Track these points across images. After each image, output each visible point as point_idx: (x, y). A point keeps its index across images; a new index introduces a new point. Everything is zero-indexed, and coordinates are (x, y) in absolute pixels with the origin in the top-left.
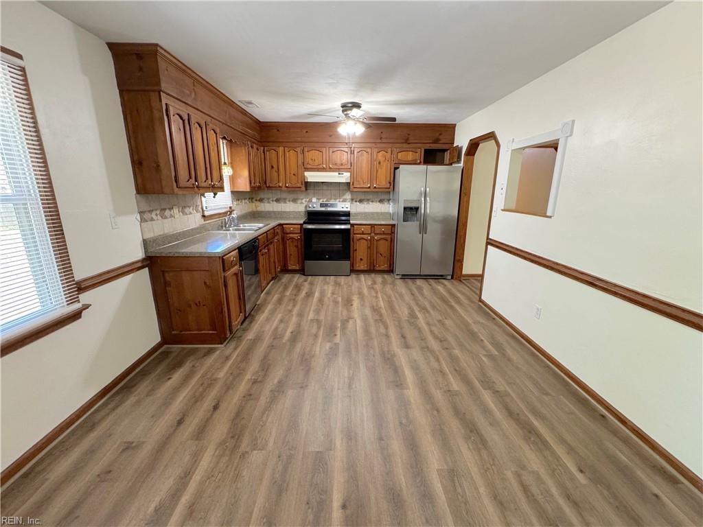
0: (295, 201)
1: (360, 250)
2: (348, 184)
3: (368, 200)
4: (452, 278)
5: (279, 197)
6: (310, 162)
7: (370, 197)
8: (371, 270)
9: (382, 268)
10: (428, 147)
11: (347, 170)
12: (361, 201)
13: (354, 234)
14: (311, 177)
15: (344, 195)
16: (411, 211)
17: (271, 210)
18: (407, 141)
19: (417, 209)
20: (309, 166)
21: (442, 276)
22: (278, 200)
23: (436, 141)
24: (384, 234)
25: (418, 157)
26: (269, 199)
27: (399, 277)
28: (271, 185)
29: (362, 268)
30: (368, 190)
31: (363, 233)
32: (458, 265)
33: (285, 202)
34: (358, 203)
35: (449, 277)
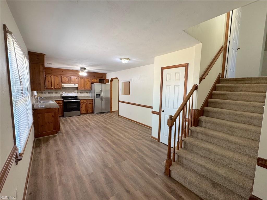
0: (56, 93)
1: (83, 107)
2: (77, 88)
4: (110, 112)
5: (49, 92)
6: (64, 81)
7: (84, 91)
8: (87, 113)
9: (90, 112)
10: (100, 78)
11: (77, 84)
12: (80, 93)
13: (81, 102)
14: (65, 85)
15: (75, 91)
16: (98, 95)
17: (46, 96)
18: (94, 77)
19: (99, 95)
20: (63, 82)
21: (107, 112)
22: (49, 93)
23: (102, 77)
24: (90, 102)
25: (97, 81)
26: (45, 92)
27: (96, 114)
28: (48, 88)
29: (84, 113)
30: (84, 89)
31: (84, 102)
32: (111, 109)
33: (52, 94)
35: (109, 112)
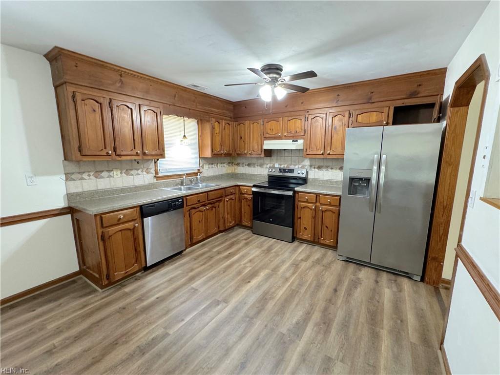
0: (261, 165)
1: (305, 220)
2: (301, 151)
3: (327, 167)
4: (422, 280)
5: (250, 162)
6: (269, 131)
7: (330, 164)
8: (315, 241)
9: (327, 242)
10: (399, 103)
11: (302, 137)
12: (319, 168)
13: (299, 201)
14: (269, 145)
15: (302, 161)
17: (245, 173)
18: (369, 101)
20: (268, 136)
21: (407, 273)
22: (249, 165)
23: (413, 95)
24: (330, 205)
25: (384, 116)
26: (243, 163)
27: (342, 258)
28: (239, 152)
29: (305, 237)
30: (322, 157)
31: (307, 202)
32: (431, 266)
33: (254, 167)
34: (316, 170)
35: (419, 279)
